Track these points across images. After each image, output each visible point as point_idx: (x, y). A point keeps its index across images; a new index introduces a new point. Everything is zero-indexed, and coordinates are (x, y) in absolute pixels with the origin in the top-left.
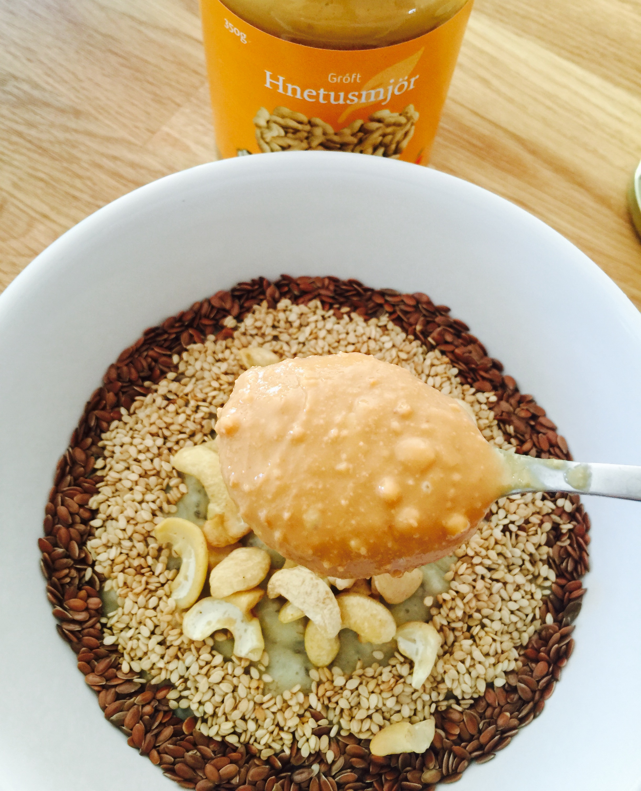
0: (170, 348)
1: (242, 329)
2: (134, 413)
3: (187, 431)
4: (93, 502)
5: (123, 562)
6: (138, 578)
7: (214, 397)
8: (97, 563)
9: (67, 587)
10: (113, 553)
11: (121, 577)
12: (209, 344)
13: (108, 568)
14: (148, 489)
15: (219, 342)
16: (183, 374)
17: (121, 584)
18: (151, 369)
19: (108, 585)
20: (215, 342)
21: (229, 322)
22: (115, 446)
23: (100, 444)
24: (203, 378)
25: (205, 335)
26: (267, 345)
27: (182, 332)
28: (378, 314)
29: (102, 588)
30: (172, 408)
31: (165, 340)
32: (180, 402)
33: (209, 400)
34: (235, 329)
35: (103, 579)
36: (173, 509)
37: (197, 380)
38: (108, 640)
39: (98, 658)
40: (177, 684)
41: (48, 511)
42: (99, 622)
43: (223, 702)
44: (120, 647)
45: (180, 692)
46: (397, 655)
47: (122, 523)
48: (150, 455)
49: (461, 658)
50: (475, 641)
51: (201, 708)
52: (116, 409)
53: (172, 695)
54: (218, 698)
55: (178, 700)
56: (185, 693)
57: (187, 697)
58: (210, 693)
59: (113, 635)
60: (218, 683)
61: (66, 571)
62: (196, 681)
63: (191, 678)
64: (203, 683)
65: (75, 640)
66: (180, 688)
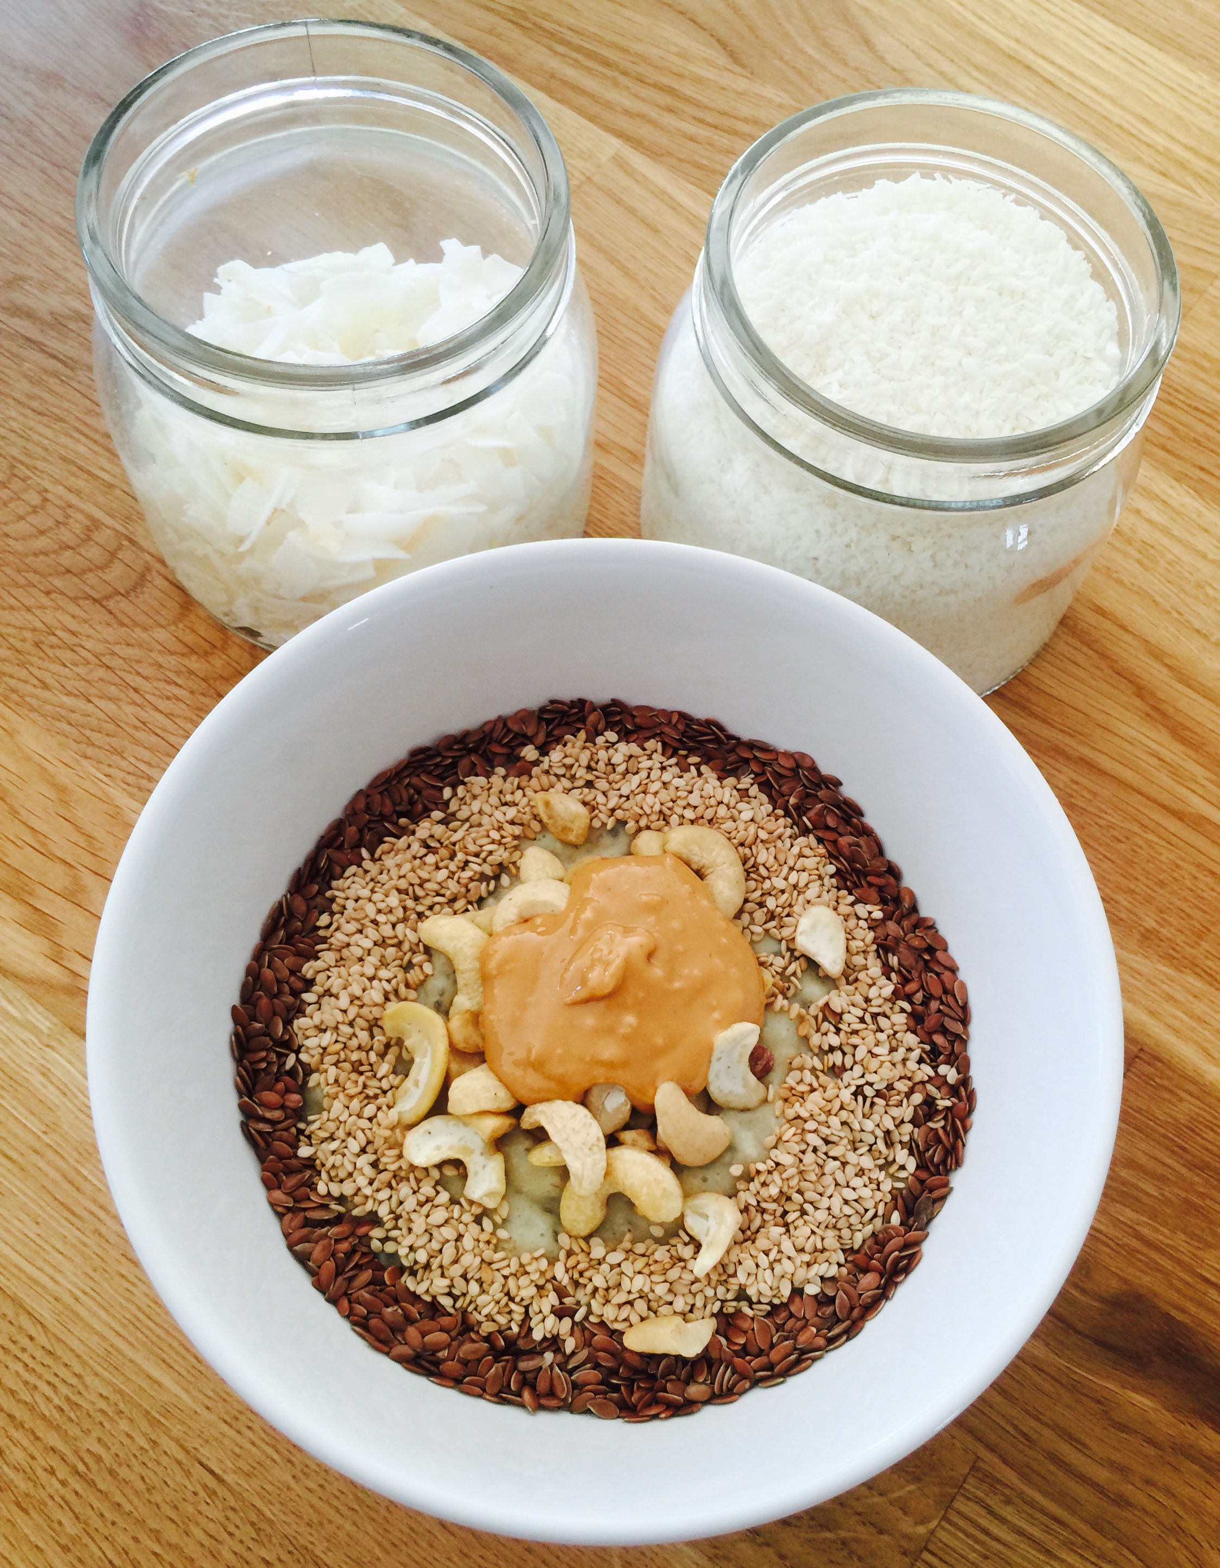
0: (441, 778)
1: (545, 766)
2: (380, 859)
3: (448, 893)
4: (309, 969)
5: (338, 1053)
6: (354, 1076)
7: (491, 853)
8: (303, 1049)
9: (263, 1074)
10: (327, 1038)
11: (333, 1071)
12: (496, 780)
13: (317, 1057)
14: (384, 963)
15: (510, 779)
16: (454, 814)
17: (331, 1081)
18: (412, 802)
19: (314, 1079)
20: (505, 778)
21: (530, 753)
22: (347, 899)
23: (329, 894)
24: (480, 825)
25: (493, 767)
26: (577, 791)
27: (461, 757)
28: (740, 771)
29: (305, 1082)
30: (431, 859)
31: (437, 765)
32: (444, 852)
33: (483, 855)
34: (536, 763)
35: (308, 1071)
36: (412, 994)
37: (471, 827)
38: (305, 1151)
39: (289, 1172)
40: (385, 1219)
41: (249, 971)
42: (295, 1126)
43: (440, 1251)
44: (318, 1162)
45: (388, 1231)
46: (681, 1233)
47: (344, 1001)
48: (393, 919)
49: (765, 1248)
50: (788, 1231)
51: (412, 1254)
52: (356, 850)
53: (377, 1233)
54: (435, 1245)
55: (384, 1241)
56: (394, 1233)
57: (395, 1240)
58: (427, 1237)
59: (311, 1145)
60: (439, 1227)
61: (264, 1054)
62: (410, 1220)
63: (404, 1214)
64: (419, 1224)
65: (262, 1144)
66: (389, 1225)
